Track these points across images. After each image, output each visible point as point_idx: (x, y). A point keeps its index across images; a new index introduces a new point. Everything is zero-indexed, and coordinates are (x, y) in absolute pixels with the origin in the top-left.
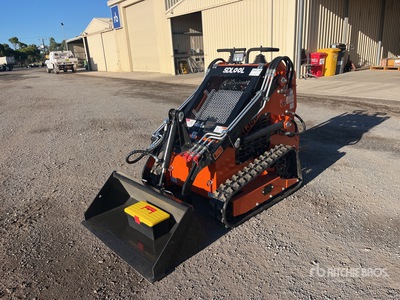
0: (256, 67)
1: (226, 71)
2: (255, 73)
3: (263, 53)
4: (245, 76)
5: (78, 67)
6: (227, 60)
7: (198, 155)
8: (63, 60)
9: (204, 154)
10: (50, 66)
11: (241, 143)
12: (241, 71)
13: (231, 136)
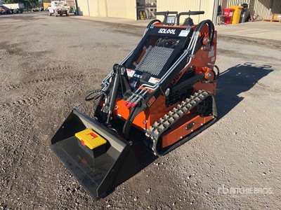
0: (185, 29)
1: (161, 31)
2: (184, 34)
3: (192, 17)
4: (176, 37)
5: (70, 12)
6: (162, 21)
7: (135, 103)
8: (61, 7)
9: (140, 101)
10: (51, 11)
11: (171, 91)
12: (173, 32)
13: (163, 86)
